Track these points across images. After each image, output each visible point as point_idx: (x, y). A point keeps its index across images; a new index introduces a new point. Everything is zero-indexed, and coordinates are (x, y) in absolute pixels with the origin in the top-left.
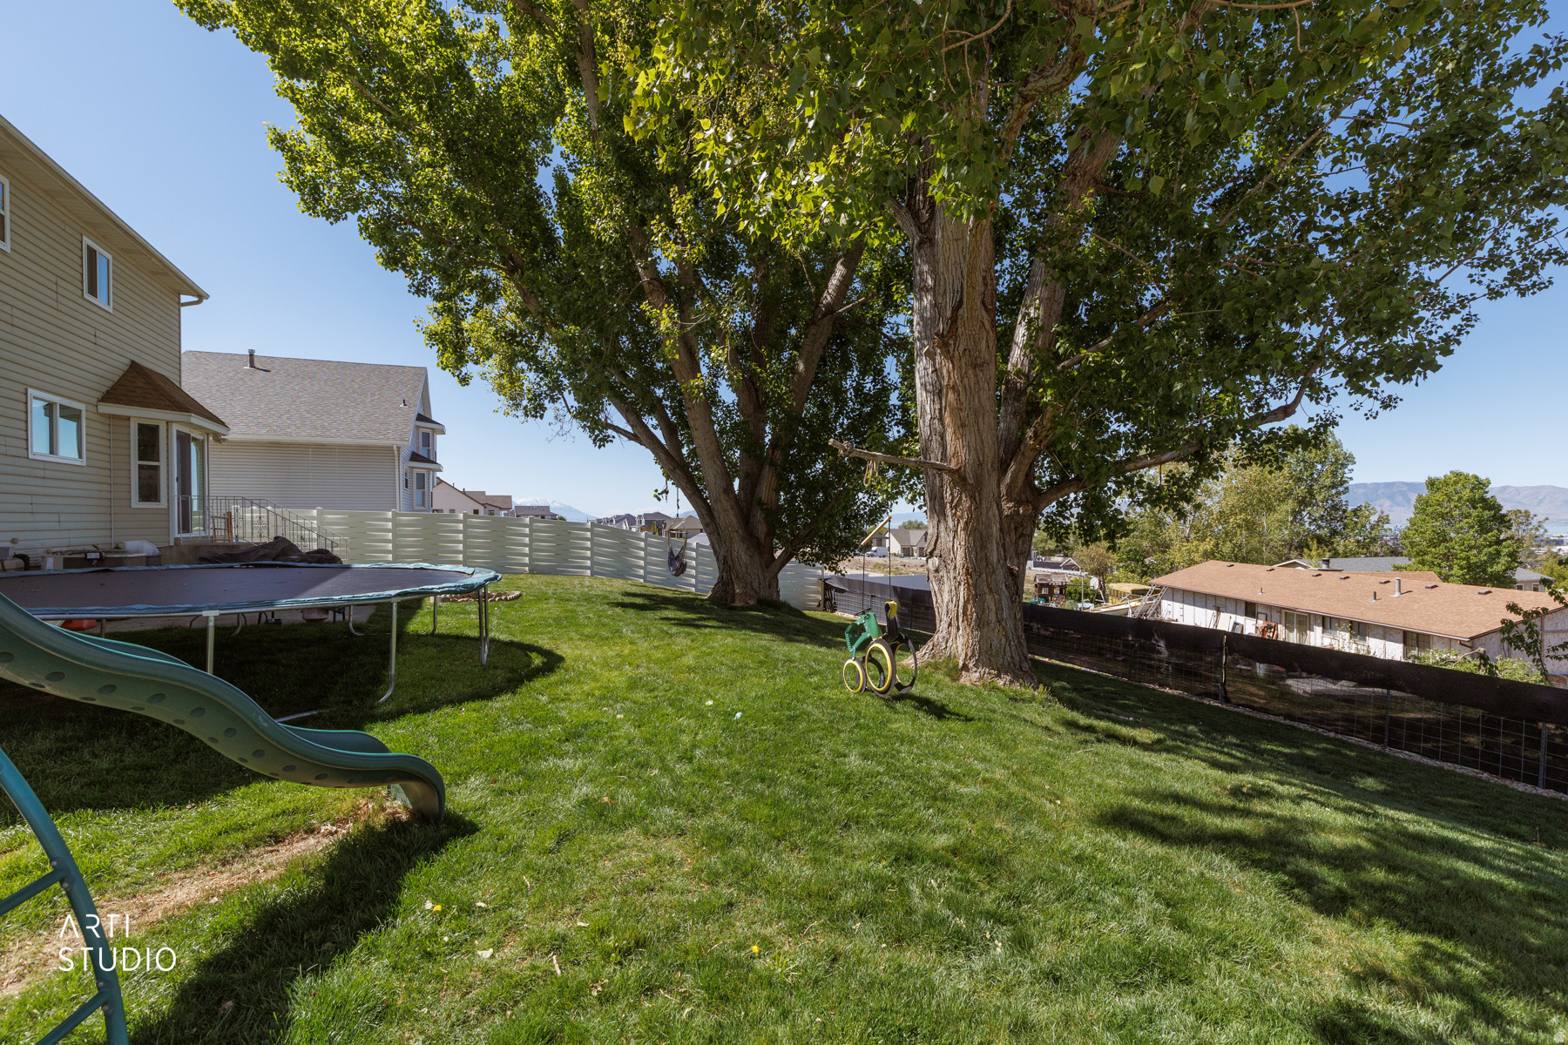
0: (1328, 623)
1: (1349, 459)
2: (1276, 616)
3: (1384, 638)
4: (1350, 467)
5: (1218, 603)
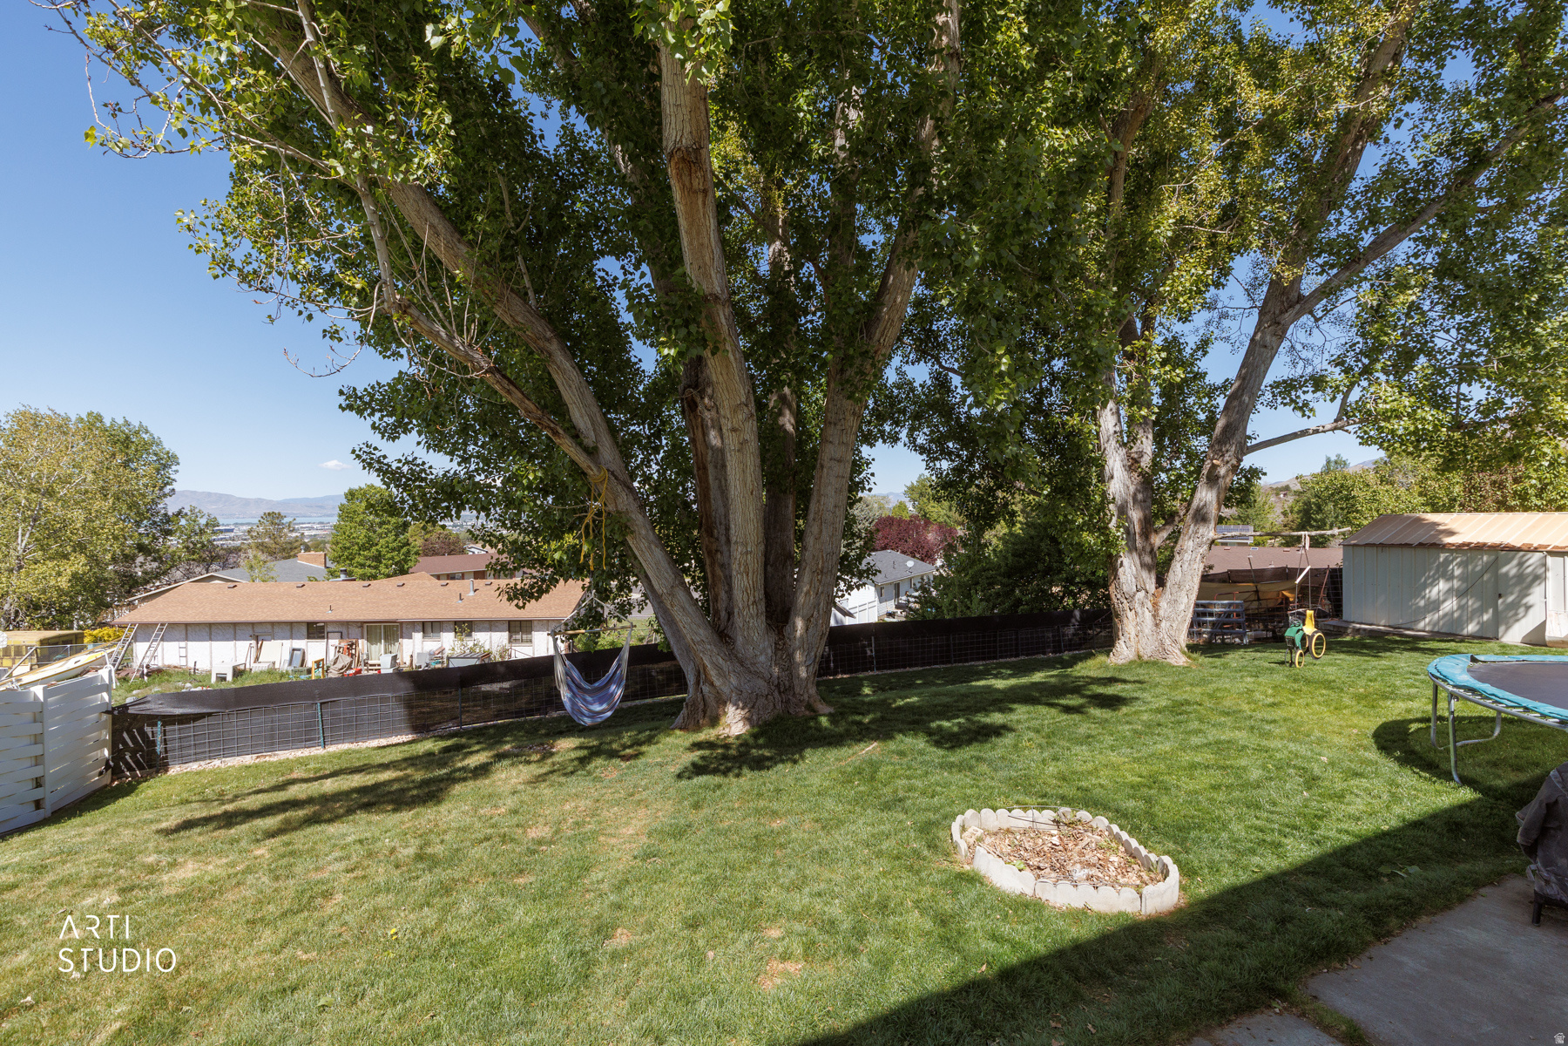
0: (430, 627)
1: (172, 459)
2: (355, 631)
3: (491, 630)
4: (174, 468)
5: (258, 631)
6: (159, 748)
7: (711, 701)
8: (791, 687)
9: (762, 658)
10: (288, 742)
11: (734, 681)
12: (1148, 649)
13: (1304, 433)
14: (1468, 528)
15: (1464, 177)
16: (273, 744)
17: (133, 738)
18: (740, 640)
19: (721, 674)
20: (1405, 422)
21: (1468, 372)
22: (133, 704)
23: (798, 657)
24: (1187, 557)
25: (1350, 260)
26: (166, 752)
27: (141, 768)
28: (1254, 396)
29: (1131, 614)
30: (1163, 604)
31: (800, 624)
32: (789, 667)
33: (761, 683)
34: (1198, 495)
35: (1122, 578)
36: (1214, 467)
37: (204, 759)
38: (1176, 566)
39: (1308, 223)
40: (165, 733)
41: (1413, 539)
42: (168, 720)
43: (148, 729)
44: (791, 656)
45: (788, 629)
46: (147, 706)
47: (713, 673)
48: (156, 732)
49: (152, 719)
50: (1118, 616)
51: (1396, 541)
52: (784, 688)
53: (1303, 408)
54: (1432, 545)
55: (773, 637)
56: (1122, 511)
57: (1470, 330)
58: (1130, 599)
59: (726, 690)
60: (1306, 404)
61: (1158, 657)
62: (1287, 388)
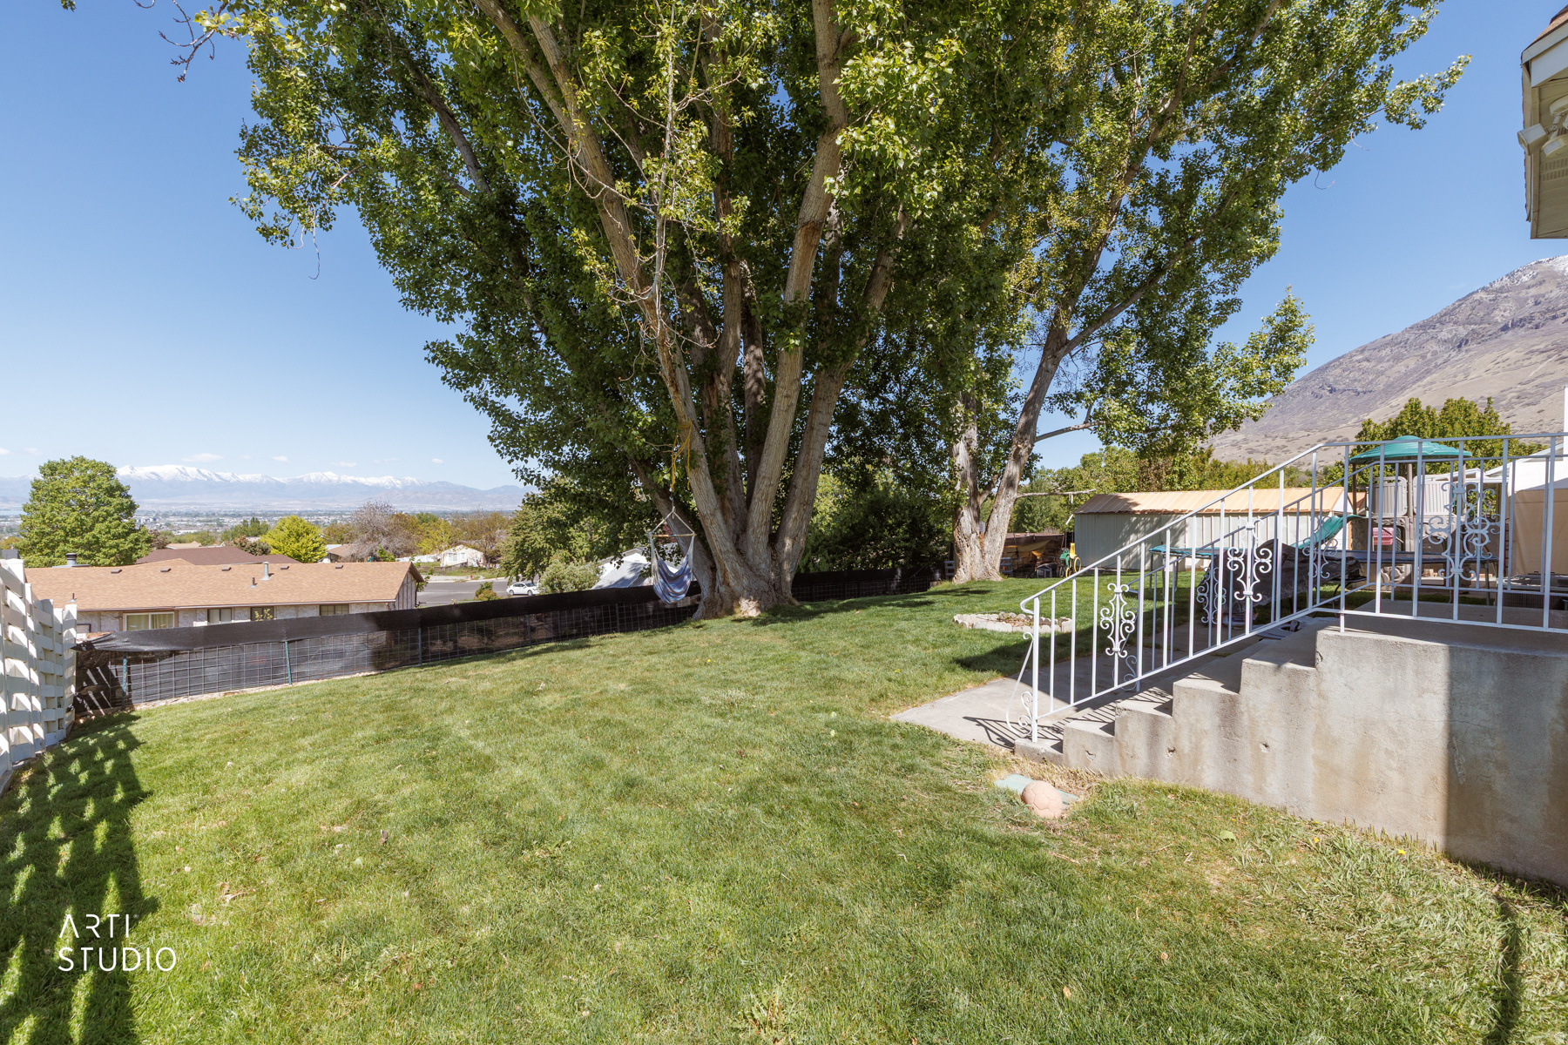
0: (217, 615)
2: (109, 623)
6: (124, 686)
7: (727, 599)
8: (780, 588)
9: (763, 566)
10: (255, 680)
11: (745, 582)
12: (978, 573)
13: (1068, 430)
14: (1146, 501)
15: (1153, 277)
16: (240, 681)
17: (97, 676)
18: (751, 551)
19: (737, 577)
20: (1124, 424)
21: (1151, 397)
22: (98, 641)
23: (786, 566)
24: (1001, 510)
25: (1095, 319)
26: (130, 690)
27: (104, 706)
28: (1041, 403)
29: (968, 549)
30: (986, 543)
31: (788, 542)
32: (780, 573)
33: (763, 583)
34: (1008, 468)
35: (963, 524)
36: (1019, 449)
37: (170, 697)
38: (994, 517)
39: (1073, 294)
40: (129, 670)
41: (1115, 508)
42: (136, 657)
43: (112, 667)
44: (781, 565)
45: (778, 546)
46: (113, 643)
47: (730, 576)
48: (121, 671)
49: (117, 656)
50: (959, 551)
51: (1106, 510)
52: (776, 587)
53: (1070, 412)
54: (1126, 512)
55: (770, 551)
56: (964, 478)
57: (1153, 371)
58: (967, 538)
59: (738, 589)
60: (1072, 409)
61: (984, 577)
62: (1060, 398)
